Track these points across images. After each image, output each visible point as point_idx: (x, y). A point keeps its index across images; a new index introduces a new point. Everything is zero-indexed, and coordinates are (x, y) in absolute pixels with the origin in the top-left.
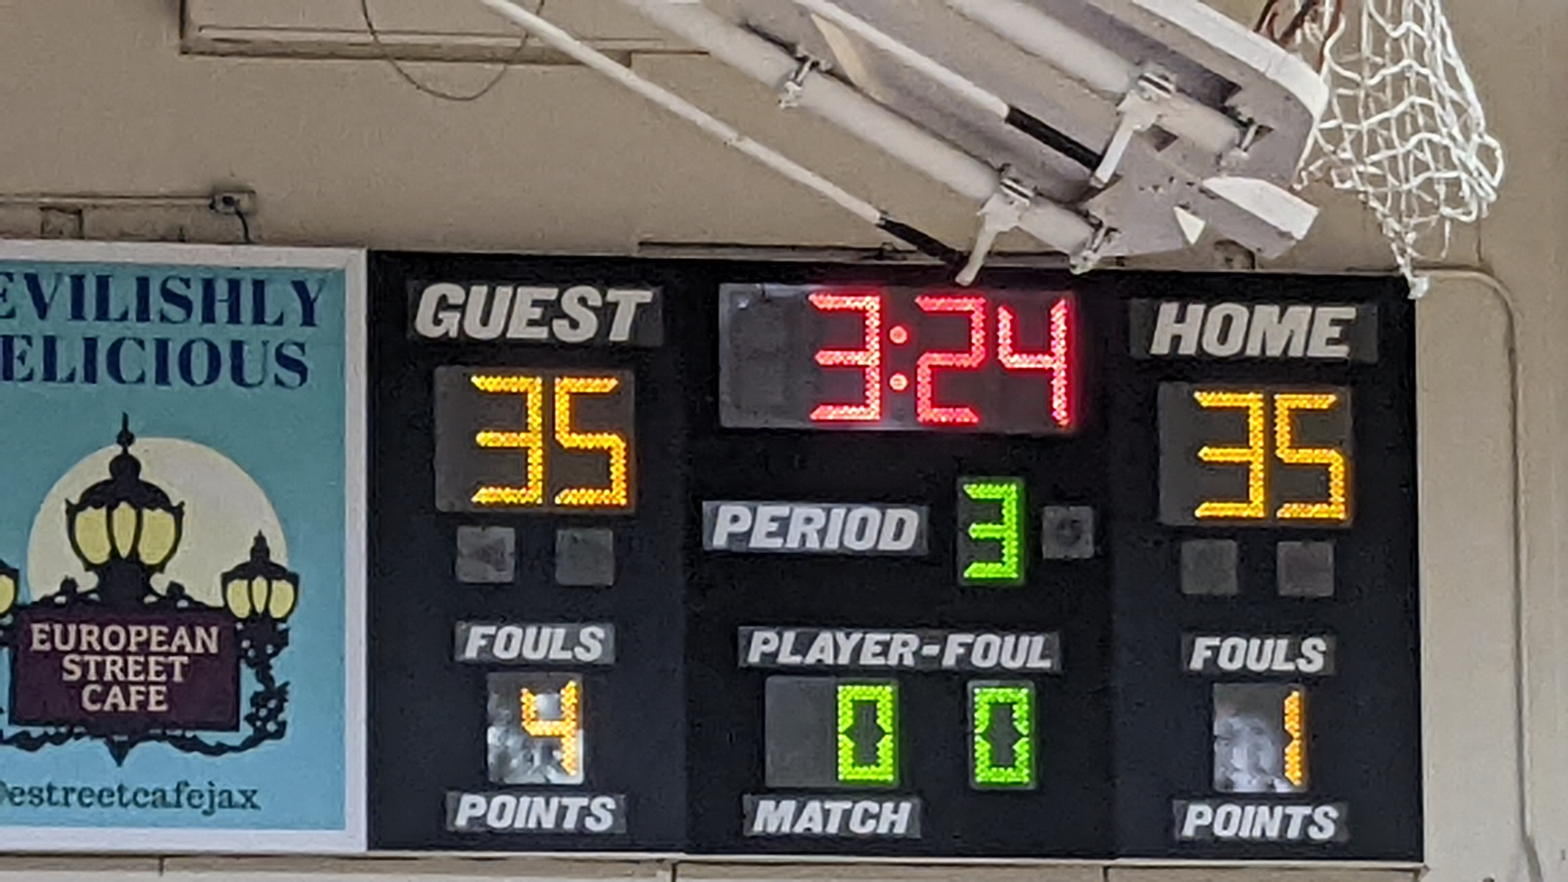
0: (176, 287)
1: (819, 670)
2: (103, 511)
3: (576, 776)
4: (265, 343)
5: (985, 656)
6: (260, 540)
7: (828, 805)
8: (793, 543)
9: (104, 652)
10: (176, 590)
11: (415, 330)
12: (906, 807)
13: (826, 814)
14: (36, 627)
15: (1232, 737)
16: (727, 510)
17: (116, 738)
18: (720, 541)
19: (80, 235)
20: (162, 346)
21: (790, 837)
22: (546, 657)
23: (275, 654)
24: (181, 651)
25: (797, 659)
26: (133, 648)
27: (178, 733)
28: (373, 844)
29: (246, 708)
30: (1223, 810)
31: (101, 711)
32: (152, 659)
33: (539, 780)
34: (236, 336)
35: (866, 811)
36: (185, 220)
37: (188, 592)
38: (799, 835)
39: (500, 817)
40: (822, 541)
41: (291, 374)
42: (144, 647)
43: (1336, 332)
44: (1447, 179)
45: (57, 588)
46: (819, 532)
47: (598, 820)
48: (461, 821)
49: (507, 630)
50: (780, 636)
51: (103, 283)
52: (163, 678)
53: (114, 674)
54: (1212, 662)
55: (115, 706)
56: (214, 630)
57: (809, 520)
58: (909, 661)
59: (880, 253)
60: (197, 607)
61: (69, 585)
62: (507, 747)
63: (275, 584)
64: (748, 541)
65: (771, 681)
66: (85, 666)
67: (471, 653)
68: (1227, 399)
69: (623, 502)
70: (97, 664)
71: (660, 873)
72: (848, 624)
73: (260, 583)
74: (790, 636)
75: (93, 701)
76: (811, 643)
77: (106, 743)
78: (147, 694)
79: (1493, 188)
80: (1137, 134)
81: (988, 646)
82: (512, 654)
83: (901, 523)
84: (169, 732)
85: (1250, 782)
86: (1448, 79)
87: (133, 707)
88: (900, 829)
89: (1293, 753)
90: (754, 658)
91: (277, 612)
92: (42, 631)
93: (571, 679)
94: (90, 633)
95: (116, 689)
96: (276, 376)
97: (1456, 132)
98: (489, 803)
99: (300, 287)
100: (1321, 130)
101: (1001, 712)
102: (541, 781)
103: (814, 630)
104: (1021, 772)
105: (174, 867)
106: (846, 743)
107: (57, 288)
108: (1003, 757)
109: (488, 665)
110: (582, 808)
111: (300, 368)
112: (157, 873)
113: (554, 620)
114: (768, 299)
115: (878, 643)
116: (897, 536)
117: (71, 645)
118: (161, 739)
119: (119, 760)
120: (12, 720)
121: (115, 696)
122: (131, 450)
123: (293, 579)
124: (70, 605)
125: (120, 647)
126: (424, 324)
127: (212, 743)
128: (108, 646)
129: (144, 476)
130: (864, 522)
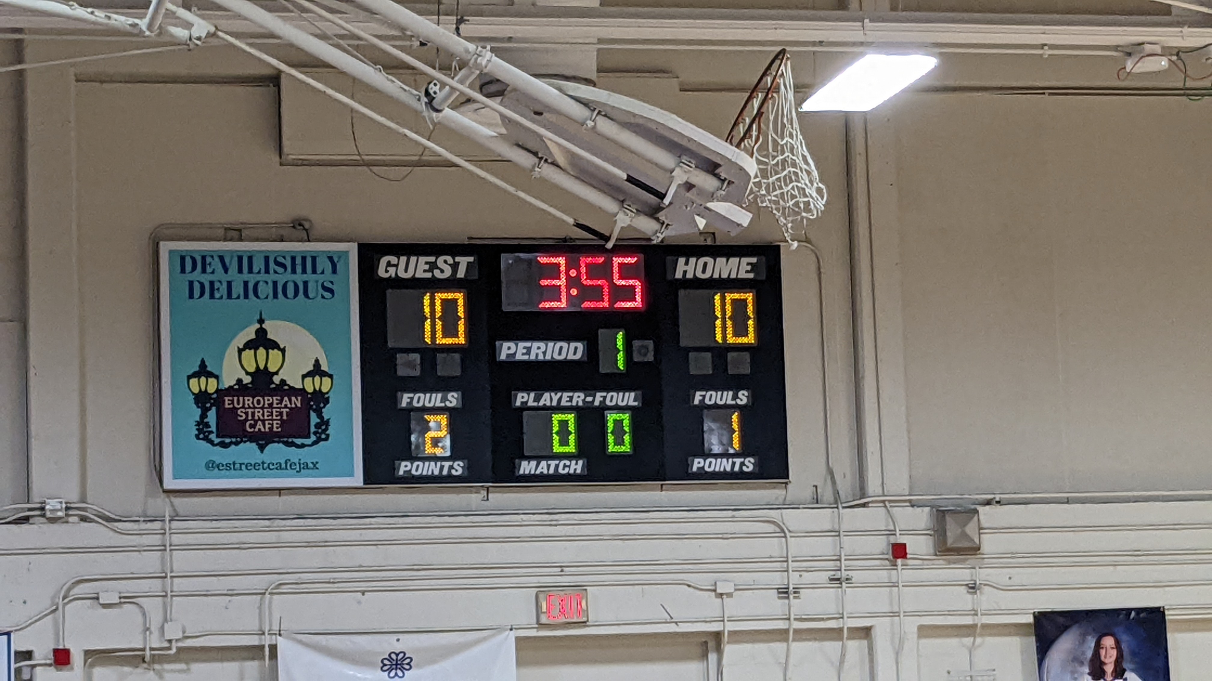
0: (281, 260)
1: (545, 408)
2: (252, 351)
3: (448, 454)
4: (317, 281)
5: (611, 401)
6: (317, 361)
7: (549, 462)
8: (533, 357)
9: (255, 408)
10: (283, 382)
11: (378, 275)
12: (580, 462)
13: (549, 466)
14: (226, 399)
15: (711, 430)
16: (506, 345)
17: (260, 442)
18: (503, 357)
19: (241, 240)
20: (275, 283)
21: (534, 475)
22: (434, 406)
23: (324, 407)
24: (286, 407)
25: (535, 404)
26: (266, 406)
27: (285, 439)
28: (365, 483)
29: (313, 429)
30: (708, 461)
31: (254, 432)
32: (274, 410)
34: (305, 279)
35: (565, 464)
36: (282, 232)
37: (288, 383)
38: (538, 475)
39: (417, 470)
40: (544, 356)
41: (329, 294)
42: (271, 405)
43: (749, 268)
45: (235, 382)
46: (543, 352)
47: (457, 471)
48: (401, 473)
49: (417, 395)
50: (529, 395)
51: (250, 258)
52: (279, 418)
53: (258, 416)
54: (702, 401)
55: (259, 429)
56: (299, 398)
57: (539, 348)
59: (565, 240)
60: (292, 388)
61: (239, 381)
62: (419, 443)
63: (323, 378)
64: (515, 357)
65: (525, 413)
66: (246, 414)
67: (404, 404)
69: (463, 342)
70: (252, 412)
71: (482, 492)
72: (556, 389)
73: (317, 379)
74: (532, 395)
75: (251, 428)
76: (541, 398)
77: (257, 445)
78: (272, 424)
80: (679, 185)
81: (612, 397)
82: (420, 404)
83: (576, 348)
84: (282, 440)
85: (718, 449)
88: (579, 471)
89: (736, 436)
90: (518, 404)
91: (324, 390)
92: (229, 400)
93: (444, 414)
94: (248, 400)
95: (260, 423)
96: (322, 295)
98: (412, 464)
99: (331, 259)
100: (754, 183)
101: (618, 424)
102: (433, 455)
103: (543, 392)
104: (626, 448)
105: (286, 494)
106: (556, 438)
107: (231, 261)
108: (619, 442)
109: (410, 409)
110: (450, 466)
111: (331, 291)
112: (278, 497)
113: (437, 391)
114: (520, 259)
115: (568, 397)
116: (575, 353)
117: (241, 405)
118: (278, 442)
119: (262, 451)
120: (218, 436)
121: (260, 425)
122: (264, 326)
123: (331, 376)
124: (240, 389)
125: (261, 405)
126: (382, 273)
127: (299, 443)
128: (256, 405)
129: (269, 336)
130: (561, 348)
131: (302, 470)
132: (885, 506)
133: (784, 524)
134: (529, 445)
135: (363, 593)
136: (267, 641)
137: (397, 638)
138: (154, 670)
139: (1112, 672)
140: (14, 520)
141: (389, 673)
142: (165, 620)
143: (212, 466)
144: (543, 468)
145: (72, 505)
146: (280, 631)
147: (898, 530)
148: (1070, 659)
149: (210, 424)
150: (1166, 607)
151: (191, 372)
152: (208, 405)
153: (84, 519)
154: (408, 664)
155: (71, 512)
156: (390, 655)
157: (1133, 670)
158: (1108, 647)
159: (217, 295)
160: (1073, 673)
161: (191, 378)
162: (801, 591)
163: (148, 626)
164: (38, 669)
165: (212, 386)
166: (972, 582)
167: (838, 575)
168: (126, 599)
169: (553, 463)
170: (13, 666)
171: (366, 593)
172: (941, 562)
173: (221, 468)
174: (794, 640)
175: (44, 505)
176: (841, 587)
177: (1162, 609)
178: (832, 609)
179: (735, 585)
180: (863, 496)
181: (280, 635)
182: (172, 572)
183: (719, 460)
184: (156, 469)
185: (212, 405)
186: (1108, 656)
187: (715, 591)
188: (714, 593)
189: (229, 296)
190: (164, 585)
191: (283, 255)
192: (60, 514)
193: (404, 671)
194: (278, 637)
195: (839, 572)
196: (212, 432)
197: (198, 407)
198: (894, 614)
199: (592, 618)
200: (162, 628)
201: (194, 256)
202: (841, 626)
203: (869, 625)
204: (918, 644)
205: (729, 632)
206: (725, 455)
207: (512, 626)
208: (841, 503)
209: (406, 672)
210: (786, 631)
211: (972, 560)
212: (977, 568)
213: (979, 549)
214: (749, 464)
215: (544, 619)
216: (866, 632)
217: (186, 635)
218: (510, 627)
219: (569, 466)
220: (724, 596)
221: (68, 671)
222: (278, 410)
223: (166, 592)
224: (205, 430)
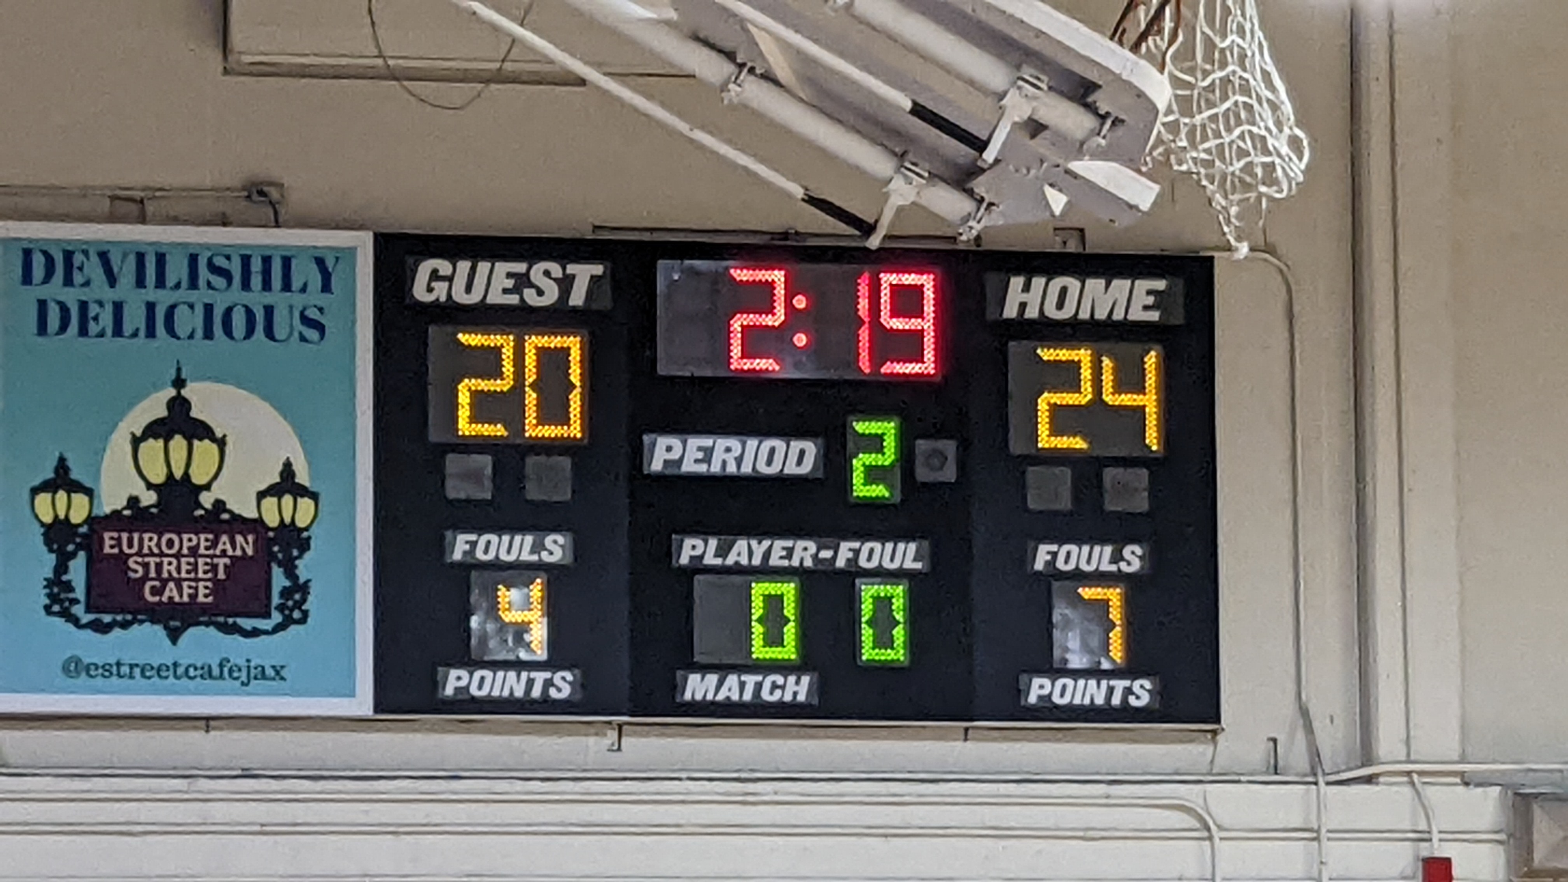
0: (220, 262)
1: (738, 570)
2: (161, 443)
3: (542, 655)
4: (291, 307)
6: (288, 464)
7: (744, 678)
8: (715, 468)
9: (162, 555)
10: (219, 505)
11: (412, 296)
12: (805, 680)
13: (742, 685)
14: (107, 535)
15: (1067, 624)
16: (663, 442)
17: (174, 624)
18: (657, 466)
19: (143, 220)
20: (209, 309)
21: (713, 704)
22: (518, 558)
23: (300, 557)
24: (224, 554)
25: (719, 561)
26: (185, 551)
27: (221, 619)
28: (378, 709)
29: (276, 600)
30: (1059, 683)
31: (160, 603)
32: (201, 561)
33: (511, 657)
34: (268, 302)
35: (774, 683)
36: (225, 207)
37: (228, 506)
38: (720, 703)
39: (480, 687)
40: (739, 467)
41: (312, 332)
42: (194, 551)
43: (1150, 300)
44: (1265, 165)
45: (125, 503)
46: (736, 459)
47: (559, 690)
48: (449, 691)
49: (485, 537)
50: (705, 542)
51: (161, 258)
52: (210, 575)
53: (169, 572)
54: (1051, 564)
55: (171, 598)
56: (250, 538)
57: (728, 450)
58: (808, 563)
60: (236, 518)
61: (133, 501)
62: (486, 632)
63: (299, 500)
64: (679, 467)
65: (698, 578)
66: (146, 566)
67: (457, 556)
68: (1063, 354)
69: (579, 435)
70: (156, 564)
71: (608, 732)
72: (761, 533)
73: (288, 500)
74: (713, 543)
75: (153, 594)
76: (730, 548)
77: (164, 628)
78: (196, 588)
79: (1302, 172)
80: (1015, 124)
81: (871, 551)
82: (491, 556)
83: (802, 452)
84: (214, 619)
85: (1081, 660)
86: (1264, 82)
87: (186, 599)
88: (802, 698)
90: (684, 560)
91: (301, 523)
92: (112, 538)
93: (538, 577)
94: (151, 539)
95: (171, 585)
96: (299, 333)
97: (1271, 124)
98: (471, 676)
99: (319, 262)
100: (1164, 124)
101: (883, 604)
102: (513, 658)
103: (734, 537)
104: (897, 653)
105: (219, 727)
106: (758, 628)
107: (123, 262)
108: (884, 640)
109: (471, 566)
110: (546, 680)
111: (319, 327)
112: (203, 732)
113: (523, 529)
114: (696, 273)
115: (783, 548)
116: (800, 462)
117: (135, 549)
118: (207, 624)
119: (174, 642)
120: (88, 610)
121: (171, 590)
122: (183, 392)
123: (314, 496)
124: (135, 517)
125: (174, 550)
126: (420, 293)
127: (249, 628)
128: (166, 551)
129: (194, 414)
130: (772, 451)
132: (1412, 783)
133: (1208, 812)
134: (705, 644)
144: (731, 688)
147: (1435, 832)
149: (73, 584)
151: (37, 482)
152: (71, 548)
159: (93, 328)
161: (37, 494)
165: (79, 509)
169: (751, 680)
180: (1368, 761)
183: (1081, 682)
185: (79, 547)
189: (118, 331)
191: (227, 253)
196: (75, 601)
197: (51, 551)
201: (50, 249)
208: (1324, 775)
214: (1142, 692)
219: (783, 688)
222: (209, 560)
224: (63, 596)
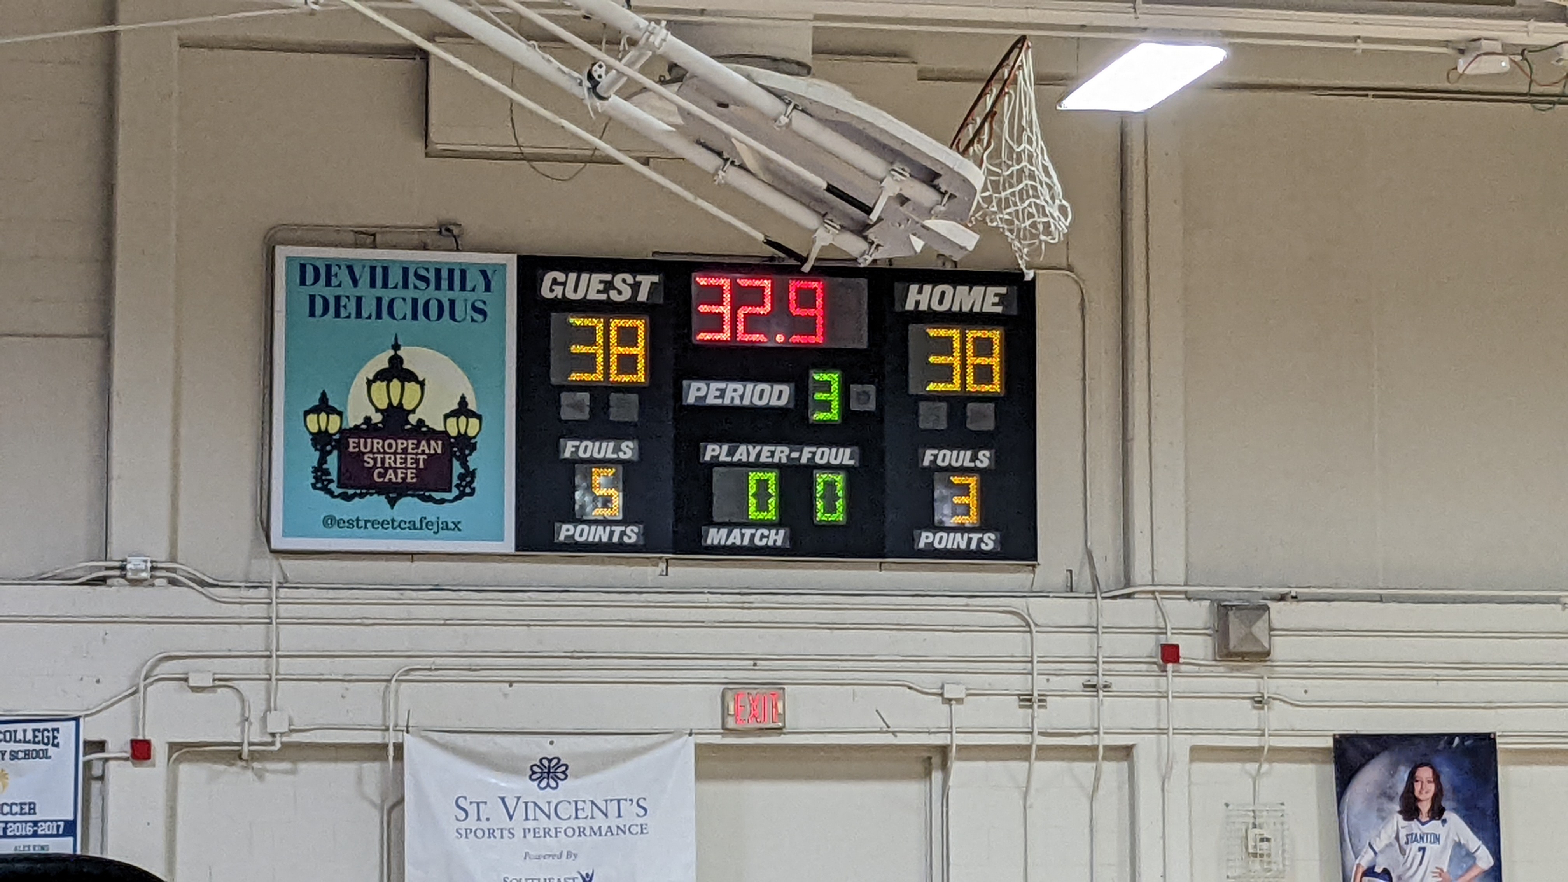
0: (423, 272)
1: (740, 464)
2: (385, 384)
3: (620, 517)
4: (466, 300)
5: (822, 458)
6: (463, 398)
7: (744, 531)
8: (727, 401)
9: (385, 452)
10: (421, 422)
11: (540, 294)
12: (782, 532)
13: (743, 535)
14: (351, 440)
15: (943, 500)
16: (695, 385)
17: (391, 495)
18: (691, 400)
19: (374, 246)
20: (415, 301)
21: (724, 547)
22: (604, 457)
23: (470, 454)
24: (423, 452)
25: (729, 459)
26: (399, 451)
27: (422, 493)
28: (517, 549)
29: (455, 481)
30: (938, 535)
31: (383, 482)
32: (409, 457)
34: (452, 298)
35: (762, 534)
36: (425, 238)
37: (427, 423)
38: (728, 546)
39: (581, 535)
40: (742, 401)
41: (480, 316)
42: (405, 451)
43: (997, 300)
44: (1044, 222)
45: (362, 420)
46: (740, 396)
47: (630, 538)
48: (562, 538)
49: (585, 443)
50: (721, 447)
51: (385, 269)
52: (414, 466)
53: (390, 463)
54: (934, 461)
55: (390, 479)
56: (440, 443)
57: (735, 390)
58: (784, 460)
59: (772, 258)
60: (431, 430)
61: (368, 420)
62: (585, 501)
63: (470, 419)
64: (705, 401)
65: (716, 469)
66: (375, 460)
67: (567, 454)
68: (942, 333)
69: (643, 381)
70: (381, 458)
71: (661, 564)
72: (754, 441)
73: (463, 419)
74: (725, 447)
75: (379, 477)
76: (736, 451)
77: (386, 498)
78: (406, 474)
79: (1067, 227)
80: (890, 197)
81: (823, 453)
82: (588, 455)
83: (781, 392)
84: (417, 493)
85: (952, 521)
87: (399, 480)
88: (779, 543)
89: (973, 504)
90: (707, 458)
91: (471, 434)
92: (354, 442)
93: (616, 468)
94: (378, 443)
95: (391, 471)
96: (472, 317)
97: (1048, 198)
98: (575, 527)
99: (484, 273)
100: (981, 197)
101: (830, 486)
102: (602, 518)
103: (738, 444)
104: (839, 516)
105: (419, 560)
106: (752, 501)
107: (362, 272)
108: (831, 508)
109: (575, 462)
110: (622, 532)
111: (483, 313)
112: (410, 563)
113: (608, 438)
115: (769, 451)
116: (779, 398)
117: (369, 449)
118: (412, 496)
119: (392, 506)
120: (339, 486)
122: (399, 353)
123: (479, 417)
124: (368, 429)
125: (392, 451)
126: (545, 292)
127: (438, 498)
128: (387, 450)
129: (406, 365)
130: (762, 391)
131: (440, 530)
132: (1155, 598)
133: (1029, 615)
134: (720, 510)
135: (511, 683)
136: (392, 738)
137: (550, 740)
138: (253, 768)
139: (1428, 812)
140: (88, 580)
141: (540, 782)
142: (269, 709)
143: (330, 522)
144: (736, 537)
145: (160, 565)
146: (407, 727)
147: (1169, 627)
148: (1378, 792)
149: (331, 471)
150: (1498, 734)
151: (308, 407)
152: (329, 448)
153: (173, 582)
154: (563, 772)
155: (158, 573)
156: (541, 761)
157: (1456, 810)
158: (1425, 781)
159: (344, 312)
160: (1380, 810)
161: (309, 414)
162: (1048, 698)
163: (247, 715)
164: (112, 764)
165: (334, 425)
166: (1259, 695)
167: (1094, 680)
168: (222, 682)
169: (748, 532)
170: (81, 759)
171: (515, 685)
172: (1222, 669)
173: (341, 525)
174: (1037, 759)
175: (125, 563)
176: (1097, 696)
177: (1492, 736)
178: (1084, 721)
179: (967, 689)
180: (1128, 584)
181: (408, 732)
182: (277, 650)
183: (952, 535)
184: (262, 523)
185: (333, 448)
186: (1424, 792)
187: (941, 695)
188: (940, 698)
189: (359, 315)
190: (268, 667)
191: (426, 266)
192: (144, 575)
193: (559, 781)
194: (405, 734)
195: (1096, 677)
196: (331, 481)
197: (316, 450)
198: (1162, 731)
199: (789, 724)
200: (264, 719)
201: (317, 264)
202: (1096, 743)
203: (1131, 743)
204: (1189, 770)
205: (957, 746)
206: (961, 529)
207: (691, 730)
208: (1101, 593)
209: (560, 782)
210: (1028, 748)
211: (1259, 668)
212: (1266, 678)
213: (1268, 654)
214: (989, 541)
215: (731, 723)
216: (1127, 752)
217: (292, 727)
218: (688, 732)
219: (768, 537)
220: (953, 702)
221: (149, 766)
222: (414, 456)
223: (270, 675)
224: (324, 478)
